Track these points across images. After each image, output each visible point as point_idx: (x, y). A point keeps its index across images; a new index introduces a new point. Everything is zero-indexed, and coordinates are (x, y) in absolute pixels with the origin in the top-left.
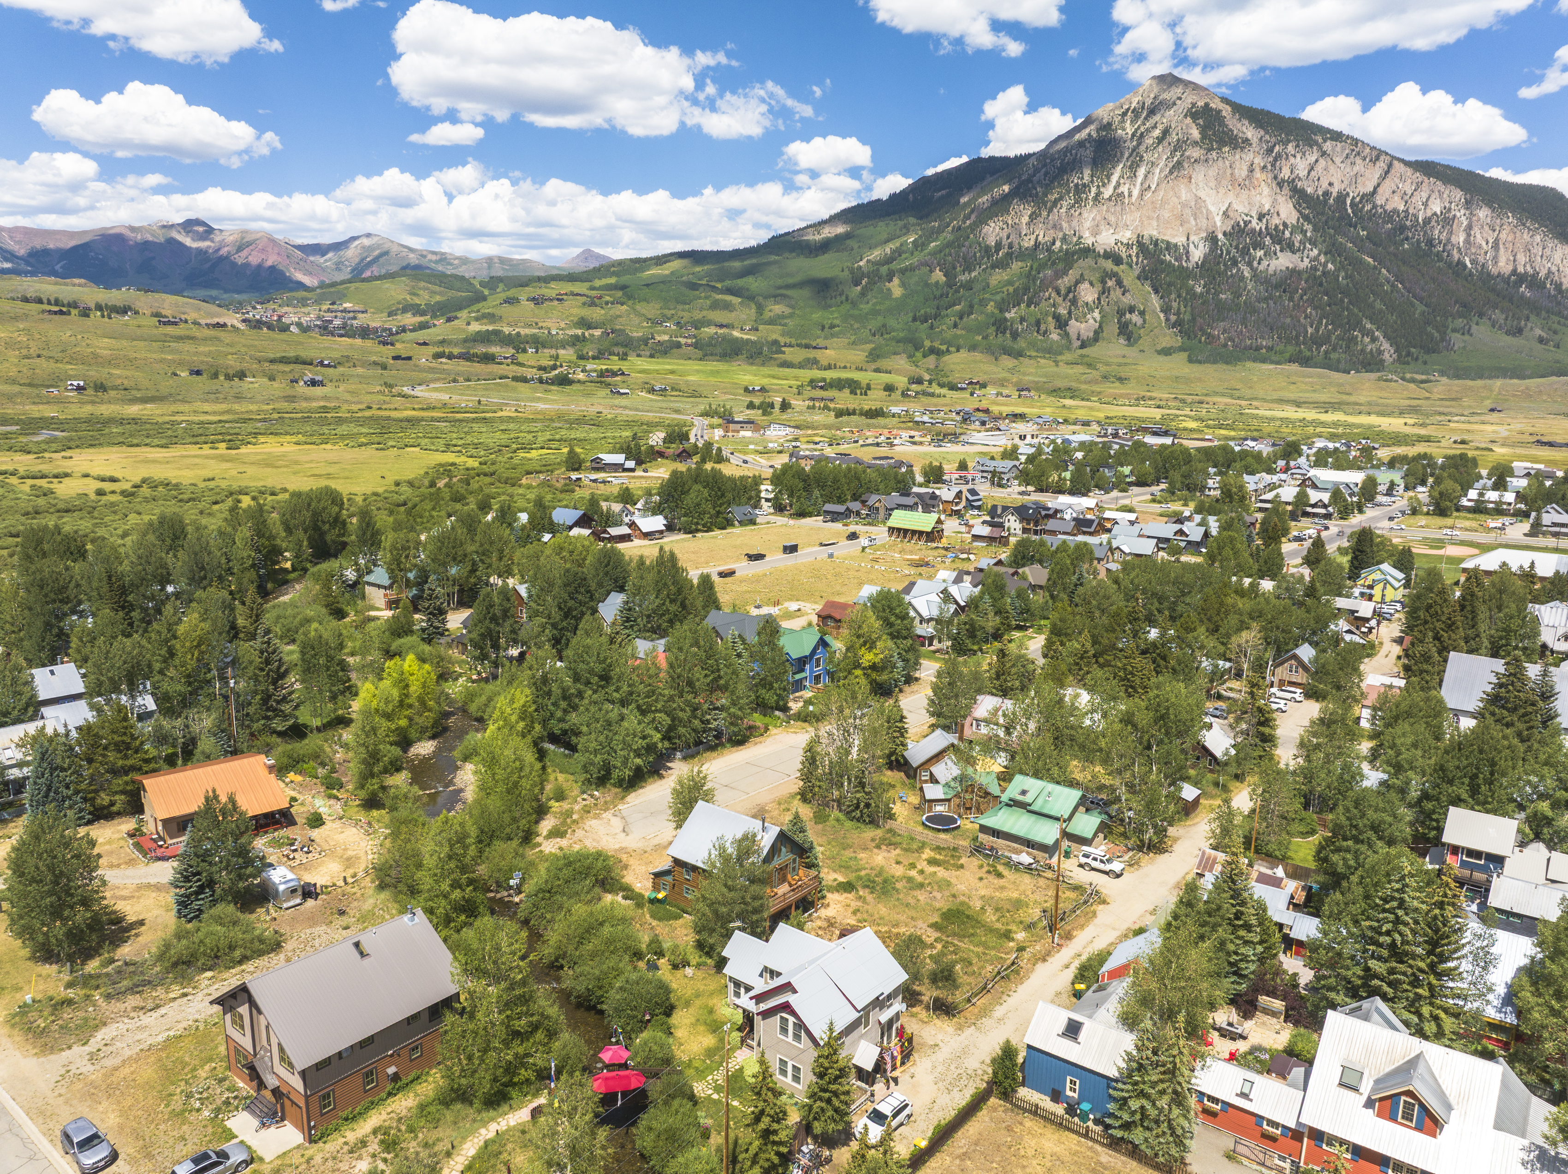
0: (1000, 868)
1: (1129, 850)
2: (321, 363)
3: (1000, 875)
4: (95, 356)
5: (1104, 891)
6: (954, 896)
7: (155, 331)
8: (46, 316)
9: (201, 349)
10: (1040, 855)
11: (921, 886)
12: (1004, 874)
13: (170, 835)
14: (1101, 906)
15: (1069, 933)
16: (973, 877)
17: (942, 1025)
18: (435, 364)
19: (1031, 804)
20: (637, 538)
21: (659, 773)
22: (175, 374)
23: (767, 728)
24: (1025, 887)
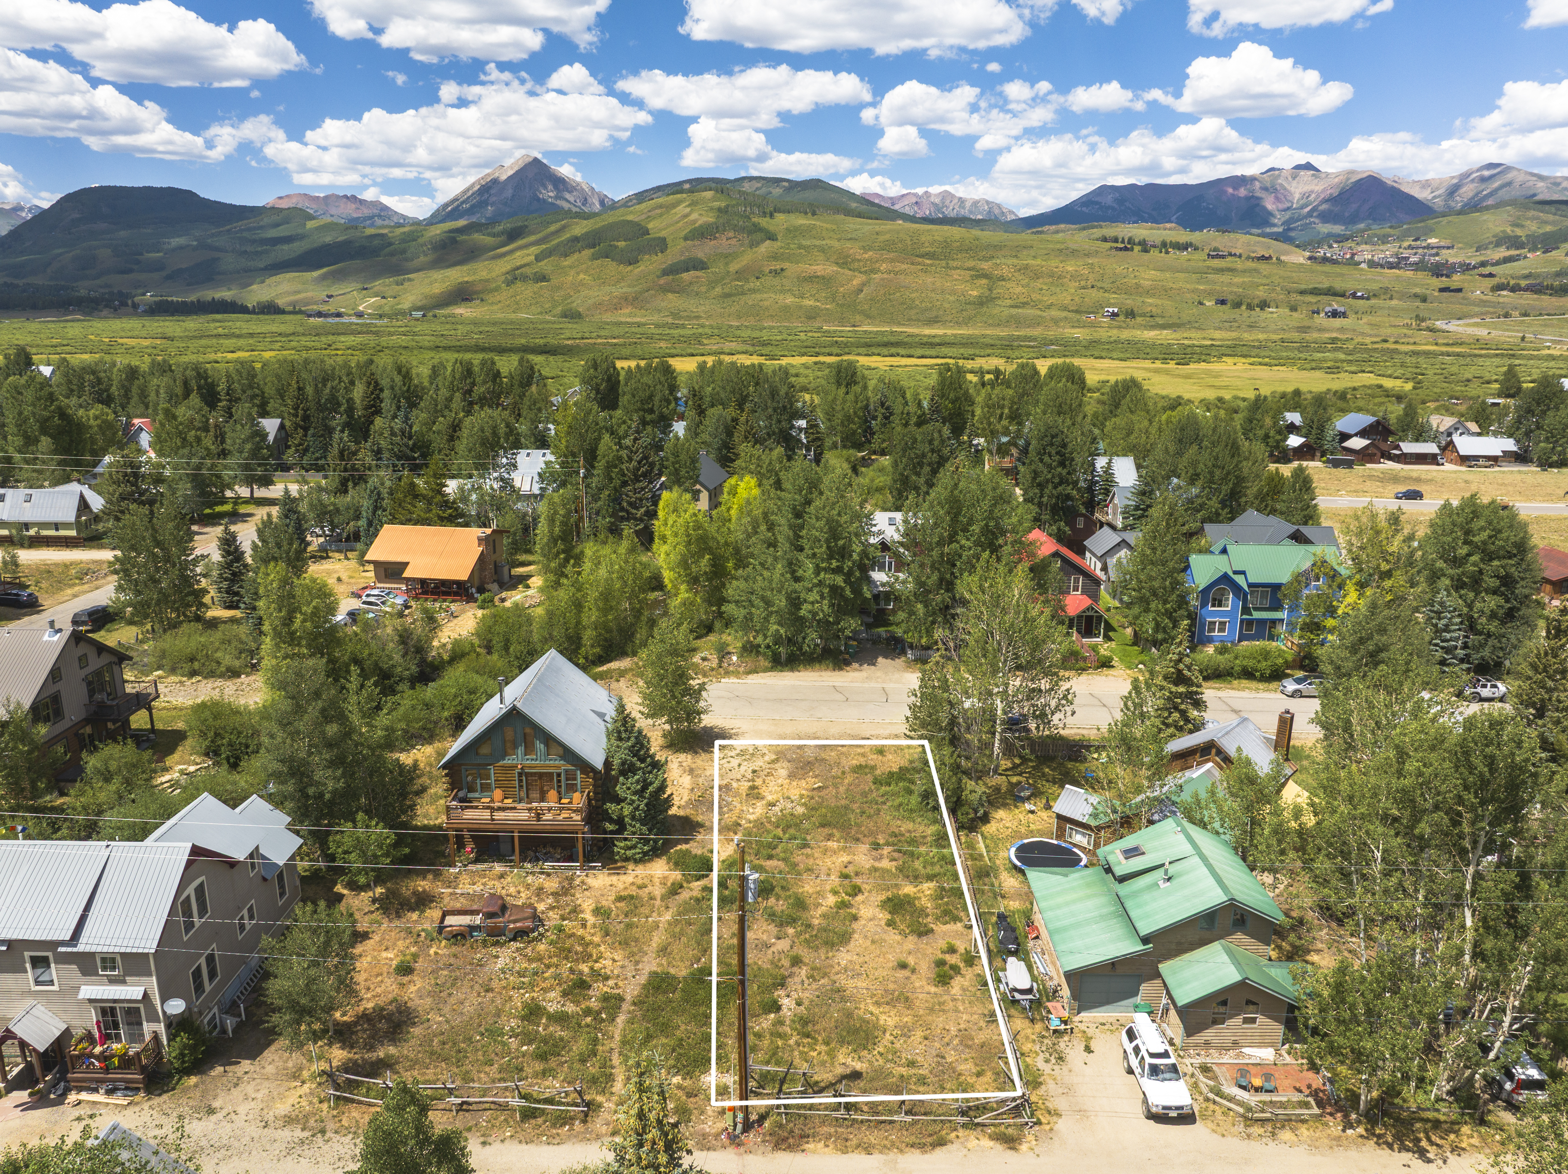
2: (1354, 296)
3: (942, 978)
4: (1138, 286)
6: (799, 962)
7: (1201, 264)
8: (1114, 252)
9: (1237, 280)
11: (794, 921)
12: (957, 984)
13: (379, 579)
14: (987, 1143)
15: (804, 1136)
16: (903, 957)
17: (292, 1098)
18: (1490, 297)
19: (1122, 879)
20: (1451, 462)
21: (847, 663)
22: (1201, 303)
23: (1105, 664)
24: (939, 1021)
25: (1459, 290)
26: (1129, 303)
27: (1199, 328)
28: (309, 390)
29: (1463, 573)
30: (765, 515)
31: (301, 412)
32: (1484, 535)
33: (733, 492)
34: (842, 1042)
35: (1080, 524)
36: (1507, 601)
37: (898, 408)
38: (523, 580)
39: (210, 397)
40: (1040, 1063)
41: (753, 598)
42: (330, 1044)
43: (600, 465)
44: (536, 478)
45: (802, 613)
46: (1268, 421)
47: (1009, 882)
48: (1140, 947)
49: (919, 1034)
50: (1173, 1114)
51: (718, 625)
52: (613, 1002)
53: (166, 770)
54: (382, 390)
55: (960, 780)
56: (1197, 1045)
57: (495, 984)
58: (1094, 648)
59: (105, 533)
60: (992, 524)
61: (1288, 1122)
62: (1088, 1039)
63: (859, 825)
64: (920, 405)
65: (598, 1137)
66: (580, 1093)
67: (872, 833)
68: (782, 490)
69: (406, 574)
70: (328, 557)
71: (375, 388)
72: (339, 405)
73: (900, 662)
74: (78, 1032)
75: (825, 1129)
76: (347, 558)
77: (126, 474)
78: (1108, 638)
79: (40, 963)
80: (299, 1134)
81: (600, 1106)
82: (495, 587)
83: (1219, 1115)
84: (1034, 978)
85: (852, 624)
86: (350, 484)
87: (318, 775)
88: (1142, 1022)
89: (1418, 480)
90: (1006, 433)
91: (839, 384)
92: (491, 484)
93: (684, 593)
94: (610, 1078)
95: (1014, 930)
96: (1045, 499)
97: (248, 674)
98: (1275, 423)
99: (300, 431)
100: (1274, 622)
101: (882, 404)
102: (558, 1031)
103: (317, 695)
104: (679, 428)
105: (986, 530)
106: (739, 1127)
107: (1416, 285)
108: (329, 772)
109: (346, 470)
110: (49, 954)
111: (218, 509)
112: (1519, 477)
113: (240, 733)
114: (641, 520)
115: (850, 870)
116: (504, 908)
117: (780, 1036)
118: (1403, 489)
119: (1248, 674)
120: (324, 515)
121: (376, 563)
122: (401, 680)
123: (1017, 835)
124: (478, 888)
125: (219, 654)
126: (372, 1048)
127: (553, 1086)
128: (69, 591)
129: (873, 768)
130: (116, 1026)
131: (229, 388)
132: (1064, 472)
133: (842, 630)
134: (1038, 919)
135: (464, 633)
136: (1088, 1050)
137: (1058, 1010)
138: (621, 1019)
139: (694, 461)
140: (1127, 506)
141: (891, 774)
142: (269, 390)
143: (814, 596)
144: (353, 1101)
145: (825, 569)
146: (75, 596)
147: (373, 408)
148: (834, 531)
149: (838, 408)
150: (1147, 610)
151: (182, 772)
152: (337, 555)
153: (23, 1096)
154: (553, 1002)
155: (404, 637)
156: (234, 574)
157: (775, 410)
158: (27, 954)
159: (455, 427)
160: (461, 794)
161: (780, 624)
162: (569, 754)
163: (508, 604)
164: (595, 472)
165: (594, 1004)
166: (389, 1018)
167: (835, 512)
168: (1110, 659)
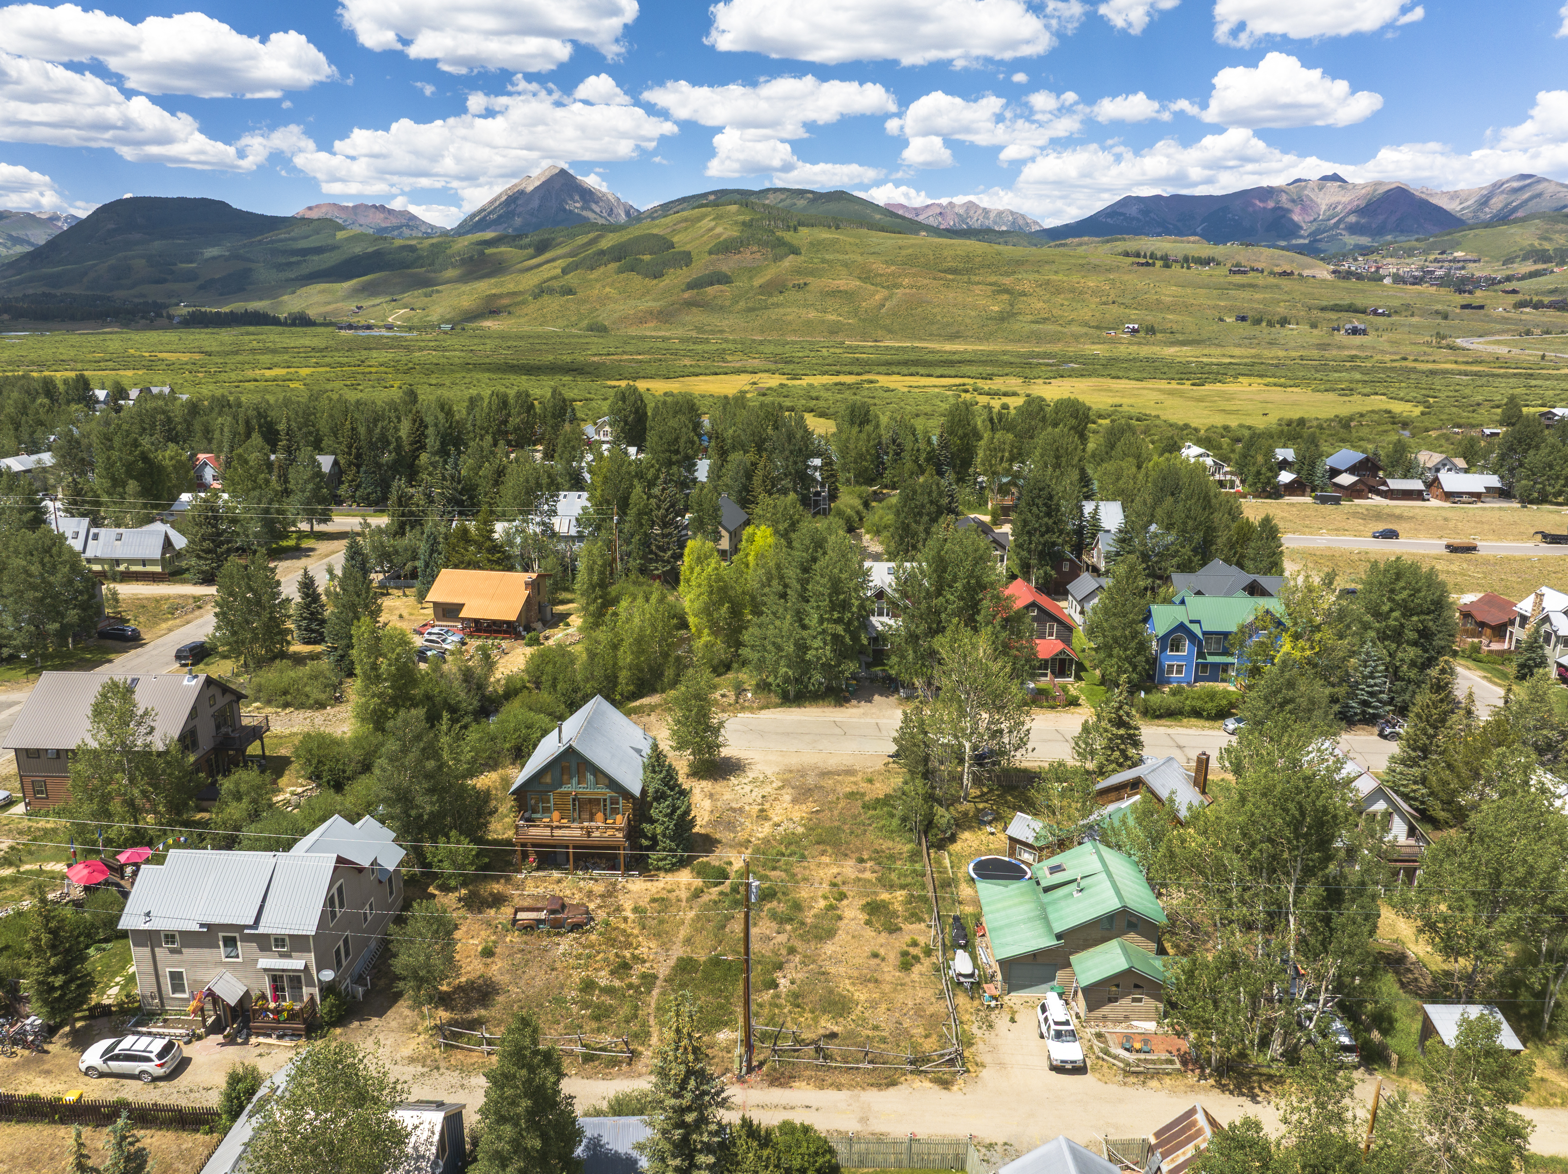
2: (1375, 312)
4: (1159, 302)
6: (794, 951)
7: (1222, 280)
8: (1135, 267)
9: (1258, 296)
12: (917, 969)
13: (437, 617)
14: (927, 1084)
15: (792, 1077)
16: (876, 949)
17: (413, 1045)
18: (1513, 314)
19: (1047, 890)
20: (1437, 497)
21: (847, 700)
22: (1221, 320)
23: (1074, 702)
24: (900, 997)
25: (1481, 307)
26: (1150, 318)
27: (1218, 345)
28: (362, 430)
29: (1387, 627)
30: (778, 567)
31: (354, 451)
32: (1405, 594)
33: (751, 540)
34: (824, 1011)
35: (1066, 568)
36: (1426, 651)
37: (908, 445)
38: (563, 618)
39: (271, 437)
40: (975, 1030)
41: (766, 642)
42: (436, 1008)
43: (632, 512)
44: (574, 522)
45: (808, 657)
46: (1260, 459)
47: (965, 891)
48: (1055, 942)
49: (884, 1006)
50: (1069, 1066)
51: (735, 665)
52: (649, 980)
53: (280, 791)
54: (426, 427)
55: (932, 807)
56: (1097, 1019)
57: (558, 965)
58: (1064, 689)
59: (188, 570)
60: (973, 581)
61: (1157, 1074)
62: (1014, 1012)
63: (848, 843)
64: (929, 442)
65: (640, 1075)
66: (626, 1043)
67: (858, 850)
68: (792, 548)
69: (462, 615)
70: (388, 594)
71: (420, 425)
72: (389, 443)
73: (893, 699)
74: (255, 994)
75: (808, 1073)
76: (405, 595)
77: (207, 517)
78: (1079, 678)
79: (230, 942)
80: (420, 1069)
81: (641, 1053)
82: (539, 625)
83: (1105, 1069)
84: (976, 965)
85: (851, 667)
86: (408, 528)
87: (419, 800)
88: (1052, 1000)
89: (1400, 518)
90: (1008, 472)
91: (852, 423)
92: (534, 529)
93: (706, 638)
94: (648, 1034)
95: (964, 929)
96: (1033, 546)
97: (332, 706)
98: (1267, 461)
99: (354, 468)
100: (1225, 667)
101: (894, 441)
102: (608, 1001)
103: (418, 738)
104: (703, 469)
105: (968, 588)
106: (744, 1069)
107: (1438, 302)
108: (427, 798)
109: (403, 515)
110: (237, 935)
111: (284, 543)
112: (1497, 514)
113: (338, 761)
114: (668, 562)
115: (839, 880)
116: (563, 906)
117: (777, 1006)
118: (1381, 527)
119: (1197, 713)
120: (385, 556)
121: (436, 604)
122: (466, 713)
123: (978, 852)
124: (541, 890)
125: (307, 689)
126: (468, 1011)
127: (606, 1039)
128: (164, 626)
129: (863, 795)
130: (283, 990)
131: (289, 429)
132: (1050, 522)
133: (842, 672)
134: (983, 920)
135: (515, 670)
136: (1013, 1020)
137: (990, 989)
138: (655, 992)
139: (716, 509)
140: (1108, 552)
141: (878, 800)
142: (323, 425)
143: (818, 643)
144: (457, 1047)
145: (828, 620)
146: (170, 630)
147: (419, 445)
148: (836, 587)
149: (851, 446)
150: (1110, 656)
151: (293, 794)
152: (395, 591)
153: (220, 1038)
154: (603, 978)
155: (467, 675)
156: (312, 614)
157: (791, 452)
158: (221, 935)
159: (500, 473)
160: (527, 815)
161: (788, 666)
162: (613, 784)
163: (551, 642)
164: (628, 518)
165: (635, 980)
166: (479, 989)
167: (836, 571)
168: (1077, 698)
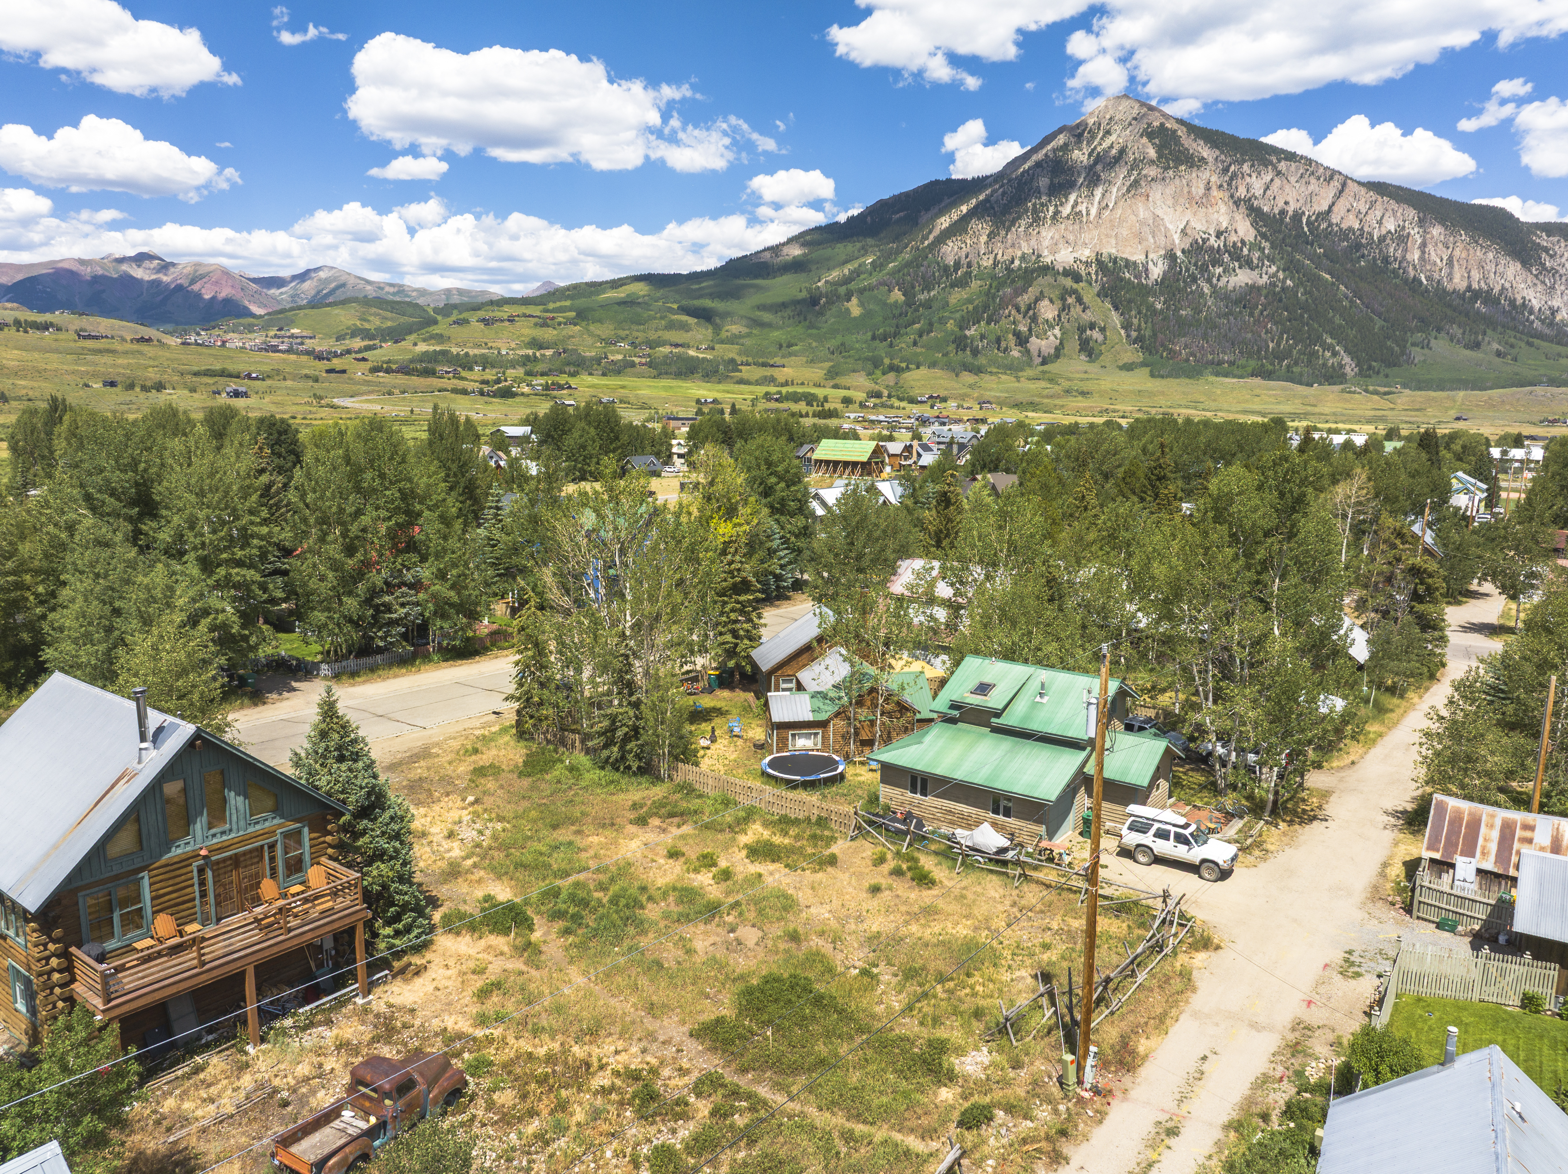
0: (927, 862)
1: (1230, 816)
2: (249, 376)
3: (924, 880)
5: (1199, 914)
6: (794, 937)
7: (72, 344)
9: (120, 361)
10: (1024, 828)
11: (712, 910)
12: (940, 878)
15: (1124, 1047)
16: (859, 884)
18: (370, 378)
19: (1002, 711)
21: (262, 695)
22: (87, 386)
25: (343, 372)
107: (303, 368)
129: (494, 766)
138: (765, 1094)
141: (525, 764)
165: (703, 1103)
